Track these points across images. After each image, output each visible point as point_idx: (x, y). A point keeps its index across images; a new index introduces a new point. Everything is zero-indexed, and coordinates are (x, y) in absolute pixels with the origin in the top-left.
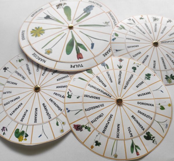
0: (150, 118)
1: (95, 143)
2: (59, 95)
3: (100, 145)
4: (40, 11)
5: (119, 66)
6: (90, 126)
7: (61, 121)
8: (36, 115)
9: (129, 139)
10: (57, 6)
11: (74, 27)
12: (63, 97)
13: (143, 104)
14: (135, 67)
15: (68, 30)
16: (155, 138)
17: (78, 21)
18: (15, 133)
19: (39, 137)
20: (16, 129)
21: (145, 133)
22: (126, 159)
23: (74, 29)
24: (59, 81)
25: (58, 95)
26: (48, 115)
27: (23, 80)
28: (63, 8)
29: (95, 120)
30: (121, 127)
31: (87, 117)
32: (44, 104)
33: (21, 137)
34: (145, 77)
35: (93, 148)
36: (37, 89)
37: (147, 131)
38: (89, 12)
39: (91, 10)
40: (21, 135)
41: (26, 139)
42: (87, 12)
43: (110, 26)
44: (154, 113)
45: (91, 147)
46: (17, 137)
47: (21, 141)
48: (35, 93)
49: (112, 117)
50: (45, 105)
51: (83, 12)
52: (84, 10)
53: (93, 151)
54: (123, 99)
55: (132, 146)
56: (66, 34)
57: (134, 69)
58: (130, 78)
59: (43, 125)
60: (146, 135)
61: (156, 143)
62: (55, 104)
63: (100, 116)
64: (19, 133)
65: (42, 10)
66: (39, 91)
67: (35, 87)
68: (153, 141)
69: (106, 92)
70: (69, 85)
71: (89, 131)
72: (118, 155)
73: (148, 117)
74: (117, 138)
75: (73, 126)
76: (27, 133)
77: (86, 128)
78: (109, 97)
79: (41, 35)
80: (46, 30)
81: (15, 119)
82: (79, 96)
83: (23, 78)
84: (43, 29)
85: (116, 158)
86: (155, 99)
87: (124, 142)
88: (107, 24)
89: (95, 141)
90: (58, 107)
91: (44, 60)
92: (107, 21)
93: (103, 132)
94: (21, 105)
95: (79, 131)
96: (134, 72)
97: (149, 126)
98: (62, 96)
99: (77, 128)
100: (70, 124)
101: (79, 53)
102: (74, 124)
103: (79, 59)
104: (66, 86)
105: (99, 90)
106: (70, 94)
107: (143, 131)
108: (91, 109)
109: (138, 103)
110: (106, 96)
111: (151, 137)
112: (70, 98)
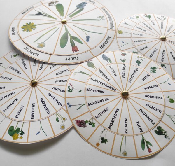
0: (160, 111)
1: (101, 140)
2: (59, 90)
3: (107, 142)
4: (31, 9)
5: (122, 60)
6: (94, 121)
7: (61, 117)
8: (33, 110)
9: (139, 135)
10: (48, 4)
11: (67, 22)
12: (63, 91)
13: (151, 97)
14: (139, 61)
15: (62, 24)
16: (167, 133)
17: (71, 16)
18: (9, 130)
19: (37, 134)
20: (10, 126)
21: (156, 127)
22: (137, 157)
23: (67, 24)
24: (58, 76)
25: (57, 89)
26: (47, 110)
27: (19, 75)
28: (55, 5)
29: (100, 115)
30: (128, 121)
31: (91, 112)
32: (42, 98)
33: (16, 134)
34: (151, 70)
35: (99, 146)
36: (34, 84)
37: (158, 126)
38: (82, 8)
39: (84, 6)
40: (16, 133)
41: (21, 137)
42: (80, 9)
43: (104, 20)
44: (164, 106)
45: (97, 145)
46: (11, 135)
47: (16, 140)
48: (32, 87)
49: (118, 112)
50: (43, 100)
51: (76, 8)
52: (77, 6)
53: (99, 149)
54: (129, 92)
55: (143, 142)
56: (59, 28)
57: (139, 62)
58: (135, 72)
59: (41, 121)
60: (157, 130)
61: (169, 139)
62: (54, 98)
63: (105, 111)
64: (14, 131)
65: (33, 8)
66: (36, 86)
67: (31, 82)
68: (166, 136)
69: (110, 86)
70: (69, 79)
71: (94, 126)
72: (127, 153)
73: (157, 110)
74: (126, 134)
75: (76, 122)
76: (22, 130)
77: (90, 123)
78: (114, 90)
79: (33, 30)
80: (37, 25)
81: (9, 116)
82: (81, 90)
83: (19, 73)
84: (34, 24)
85: (125, 157)
86: (163, 92)
87: (134, 138)
88: (101, 18)
89: (101, 138)
90: (58, 102)
91: (37, 54)
92: (102, 16)
93: (109, 127)
94: (16, 100)
95: (82, 127)
96: (139, 65)
97: (159, 120)
98: (61, 91)
99: (80, 124)
100: (71, 120)
101: (74, 46)
102: (76, 119)
103: (75, 52)
104: (66, 81)
105: (103, 84)
106: (71, 88)
107: (154, 126)
108: (94, 103)
109: (146, 96)
110: (111, 89)
111: (163, 132)
112: (71, 92)
